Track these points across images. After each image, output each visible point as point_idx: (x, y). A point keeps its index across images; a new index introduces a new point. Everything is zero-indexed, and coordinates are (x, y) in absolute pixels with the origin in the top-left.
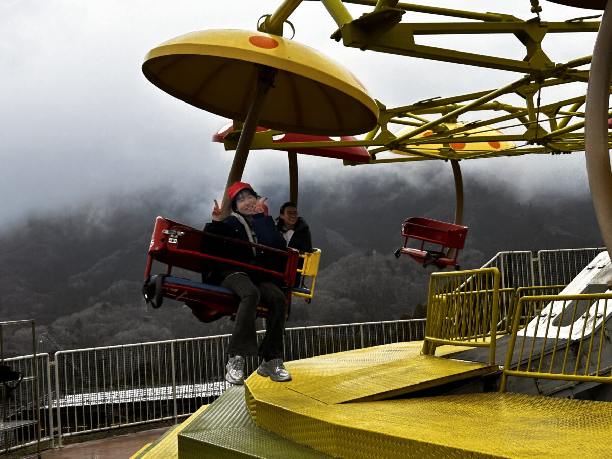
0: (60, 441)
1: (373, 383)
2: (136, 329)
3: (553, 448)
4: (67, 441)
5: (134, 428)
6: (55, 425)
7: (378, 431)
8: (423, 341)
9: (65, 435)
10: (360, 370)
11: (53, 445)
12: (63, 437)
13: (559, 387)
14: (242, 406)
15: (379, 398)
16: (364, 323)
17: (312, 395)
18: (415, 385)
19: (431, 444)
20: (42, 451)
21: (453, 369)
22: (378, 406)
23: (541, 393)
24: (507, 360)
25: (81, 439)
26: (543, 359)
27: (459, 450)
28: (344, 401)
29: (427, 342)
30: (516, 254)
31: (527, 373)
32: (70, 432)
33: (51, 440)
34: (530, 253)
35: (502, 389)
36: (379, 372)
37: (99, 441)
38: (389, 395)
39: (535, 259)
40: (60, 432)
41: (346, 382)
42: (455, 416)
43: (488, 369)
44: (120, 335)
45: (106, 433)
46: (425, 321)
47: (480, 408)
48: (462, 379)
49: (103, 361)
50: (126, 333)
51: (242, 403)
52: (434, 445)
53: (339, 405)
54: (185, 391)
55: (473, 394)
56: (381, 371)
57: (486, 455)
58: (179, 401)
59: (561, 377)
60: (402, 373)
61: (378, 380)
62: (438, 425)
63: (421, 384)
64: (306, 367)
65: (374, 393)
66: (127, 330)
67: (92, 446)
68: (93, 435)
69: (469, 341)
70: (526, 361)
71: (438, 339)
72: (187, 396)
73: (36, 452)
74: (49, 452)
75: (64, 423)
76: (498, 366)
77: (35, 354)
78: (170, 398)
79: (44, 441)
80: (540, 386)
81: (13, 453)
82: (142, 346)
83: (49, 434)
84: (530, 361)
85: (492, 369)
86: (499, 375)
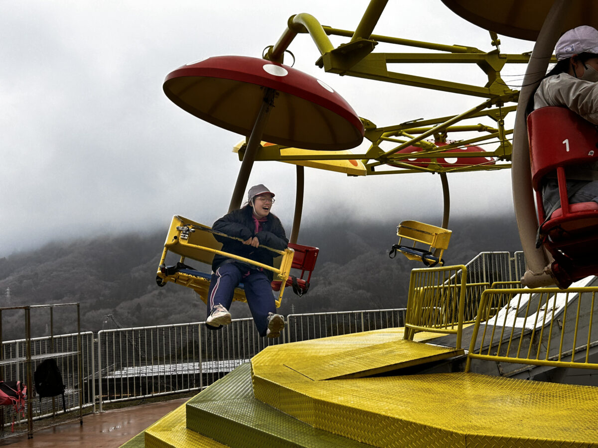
0: (101, 407)
1: (356, 362)
2: (186, 313)
3: (496, 424)
4: (108, 407)
5: (166, 396)
6: (97, 393)
7: (349, 405)
8: (404, 328)
9: (105, 402)
10: (348, 351)
11: (95, 410)
12: (103, 404)
13: (517, 370)
14: (248, 380)
15: (359, 375)
16: (364, 311)
17: (303, 372)
18: (391, 365)
19: (391, 418)
20: (83, 416)
21: (425, 352)
22: (356, 383)
23: (502, 375)
24: (471, 345)
25: (119, 405)
26: (501, 346)
27: (415, 423)
28: (328, 378)
29: (407, 329)
30: (496, 253)
31: (488, 356)
32: (110, 400)
33: (93, 406)
34: (507, 253)
35: (466, 370)
36: (364, 353)
37: (134, 408)
38: (368, 374)
39: (512, 259)
40: (101, 399)
41: (334, 362)
42: (419, 393)
43: (455, 353)
44: (173, 317)
45: (141, 400)
46: (405, 311)
47: (444, 386)
48: (432, 361)
49: (140, 339)
50: (178, 316)
51: (249, 377)
52: (393, 418)
53: (324, 381)
54: (209, 366)
55: (440, 374)
56: (365, 352)
57: (437, 429)
58: (204, 375)
59: (516, 361)
60: (383, 355)
61: (361, 360)
62: (402, 401)
63: (396, 364)
64: (307, 347)
65: (355, 372)
66: (179, 313)
67: (128, 412)
68: (130, 402)
69: (446, 328)
70: (487, 348)
71: (416, 326)
72: (211, 371)
73: (79, 416)
74: (92, 416)
75: (104, 392)
76: (463, 350)
77: (79, 333)
78: (197, 372)
79: (87, 407)
80: (501, 369)
81: (61, 417)
82: (173, 327)
83: (91, 401)
84: (490, 348)
85: (458, 353)
86: (464, 359)
